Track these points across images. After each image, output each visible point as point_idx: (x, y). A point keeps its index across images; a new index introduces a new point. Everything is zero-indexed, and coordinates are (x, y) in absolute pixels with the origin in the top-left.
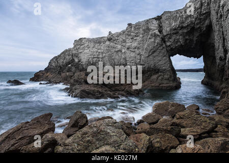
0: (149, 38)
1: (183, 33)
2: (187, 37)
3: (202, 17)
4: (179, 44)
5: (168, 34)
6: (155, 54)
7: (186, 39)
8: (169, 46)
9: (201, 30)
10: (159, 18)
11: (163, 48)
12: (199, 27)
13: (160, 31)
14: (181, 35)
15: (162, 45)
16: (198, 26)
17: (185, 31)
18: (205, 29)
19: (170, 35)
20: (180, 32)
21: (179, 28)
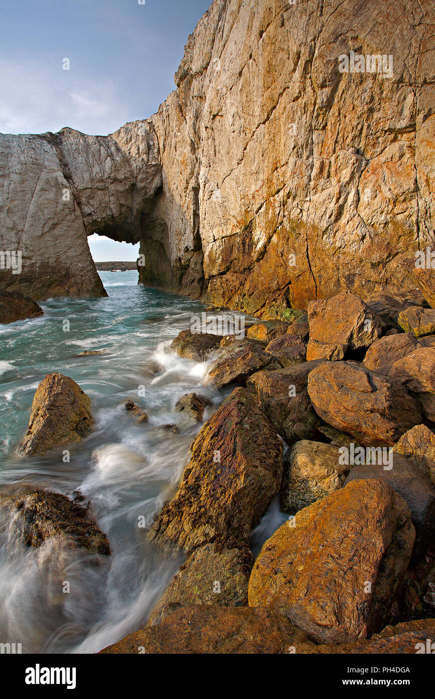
0: (42, 190)
1: (117, 191)
2: (122, 201)
3: (149, 170)
4: (109, 212)
5: (86, 188)
6: (57, 231)
7: (121, 205)
8: (90, 214)
9: (146, 193)
11: (77, 217)
12: (145, 187)
13: (68, 178)
14: (113, 195)
15: (74, 210)
16: (142, 185)
17: (121, 188)
18: (152, 192)
19: (90, 191)
20: (112, 187)
21: (110, 181)
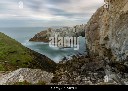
0: (73, 33)
10: (75, 27)
13: (76, 32)
17: (81, 33)
19: (78, 33)
